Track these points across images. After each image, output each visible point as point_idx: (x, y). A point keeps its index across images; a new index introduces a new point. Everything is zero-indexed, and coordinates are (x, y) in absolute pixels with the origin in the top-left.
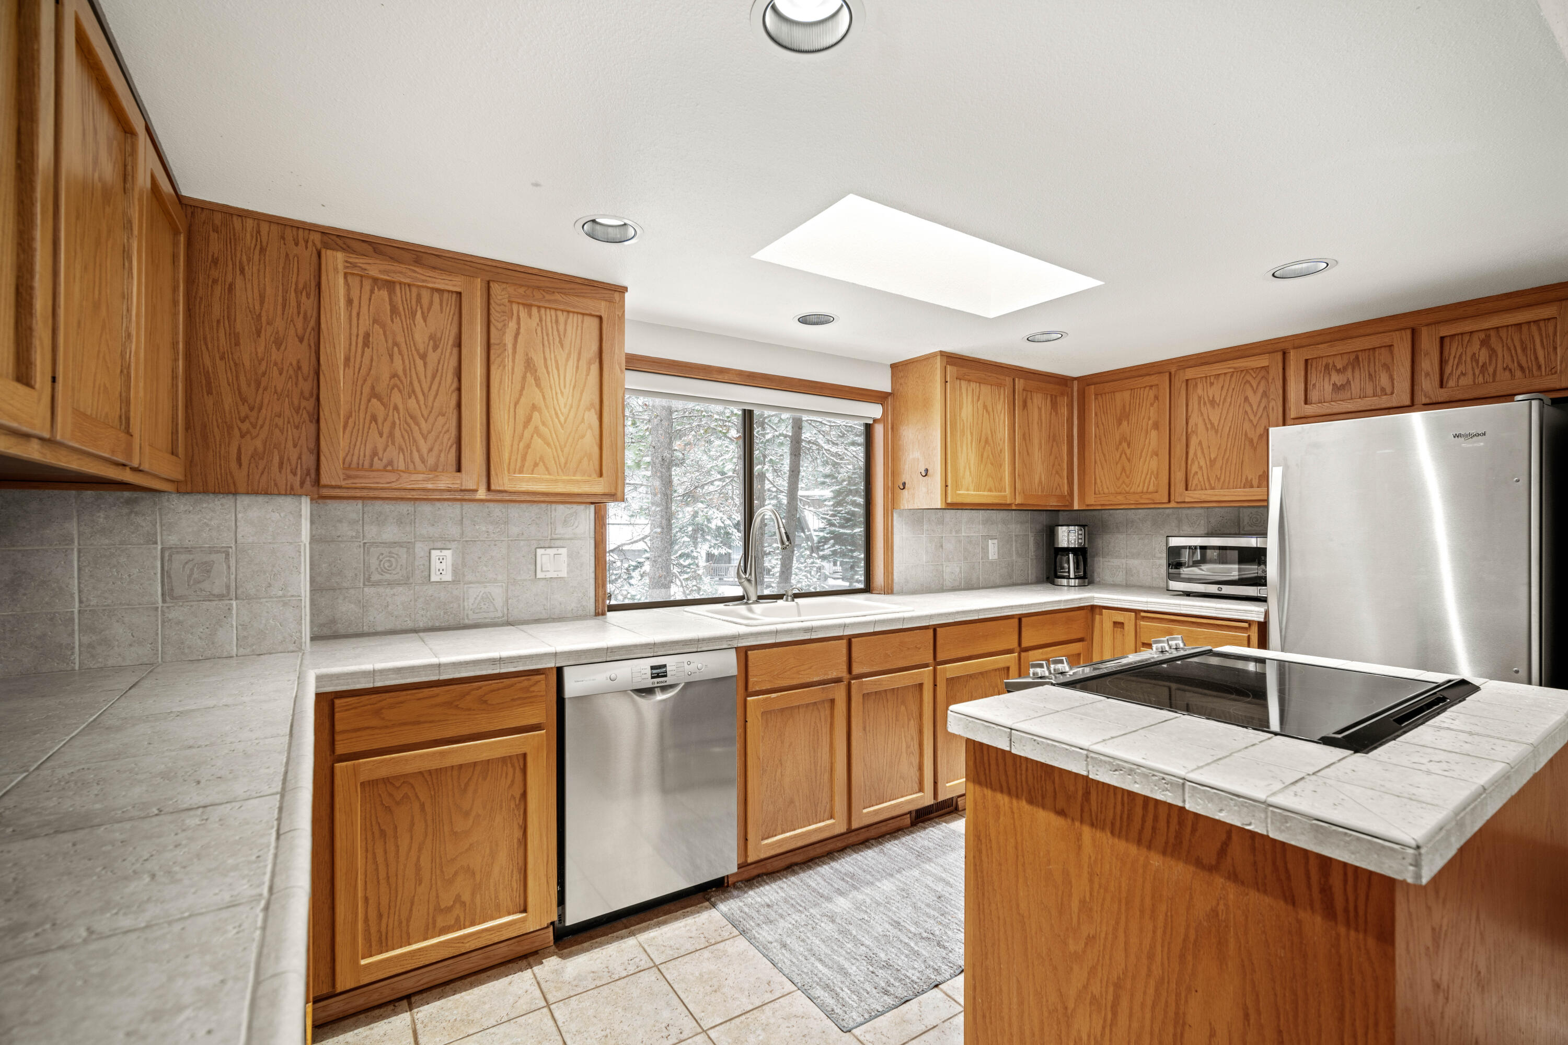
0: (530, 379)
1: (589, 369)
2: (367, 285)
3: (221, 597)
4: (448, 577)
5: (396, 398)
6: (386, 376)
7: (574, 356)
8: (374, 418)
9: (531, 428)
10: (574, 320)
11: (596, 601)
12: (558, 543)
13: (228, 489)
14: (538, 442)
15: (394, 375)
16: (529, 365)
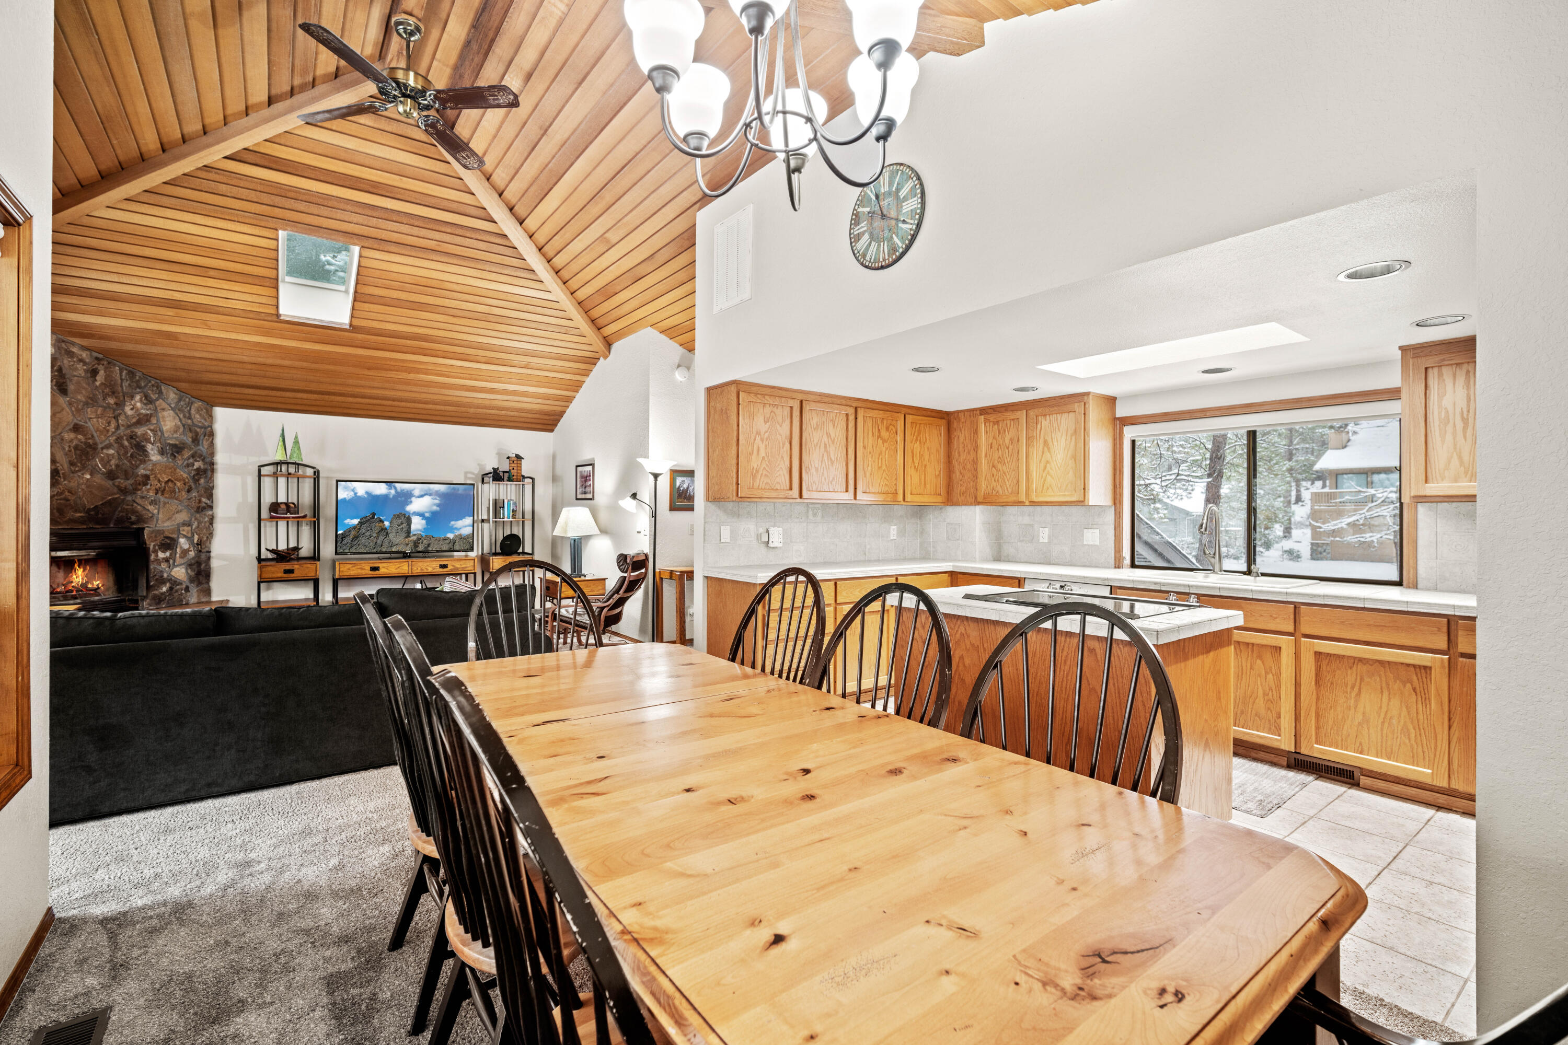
0: (1046, 449)
1: (1071, 439)
2: (991, 424)
3: (958, 540)
4: (1046, 541)
5: (1000, 467)
6: (996, 458)
7: (1065, 434)
8: (993, 475)
9: (1046, 472)
10: (1065, 415)
11: (1115, 560)
12: (1095, 526)
13: (957, 504)
14: (1049, 478)
15: (999, 458)
16: (1045, 442)
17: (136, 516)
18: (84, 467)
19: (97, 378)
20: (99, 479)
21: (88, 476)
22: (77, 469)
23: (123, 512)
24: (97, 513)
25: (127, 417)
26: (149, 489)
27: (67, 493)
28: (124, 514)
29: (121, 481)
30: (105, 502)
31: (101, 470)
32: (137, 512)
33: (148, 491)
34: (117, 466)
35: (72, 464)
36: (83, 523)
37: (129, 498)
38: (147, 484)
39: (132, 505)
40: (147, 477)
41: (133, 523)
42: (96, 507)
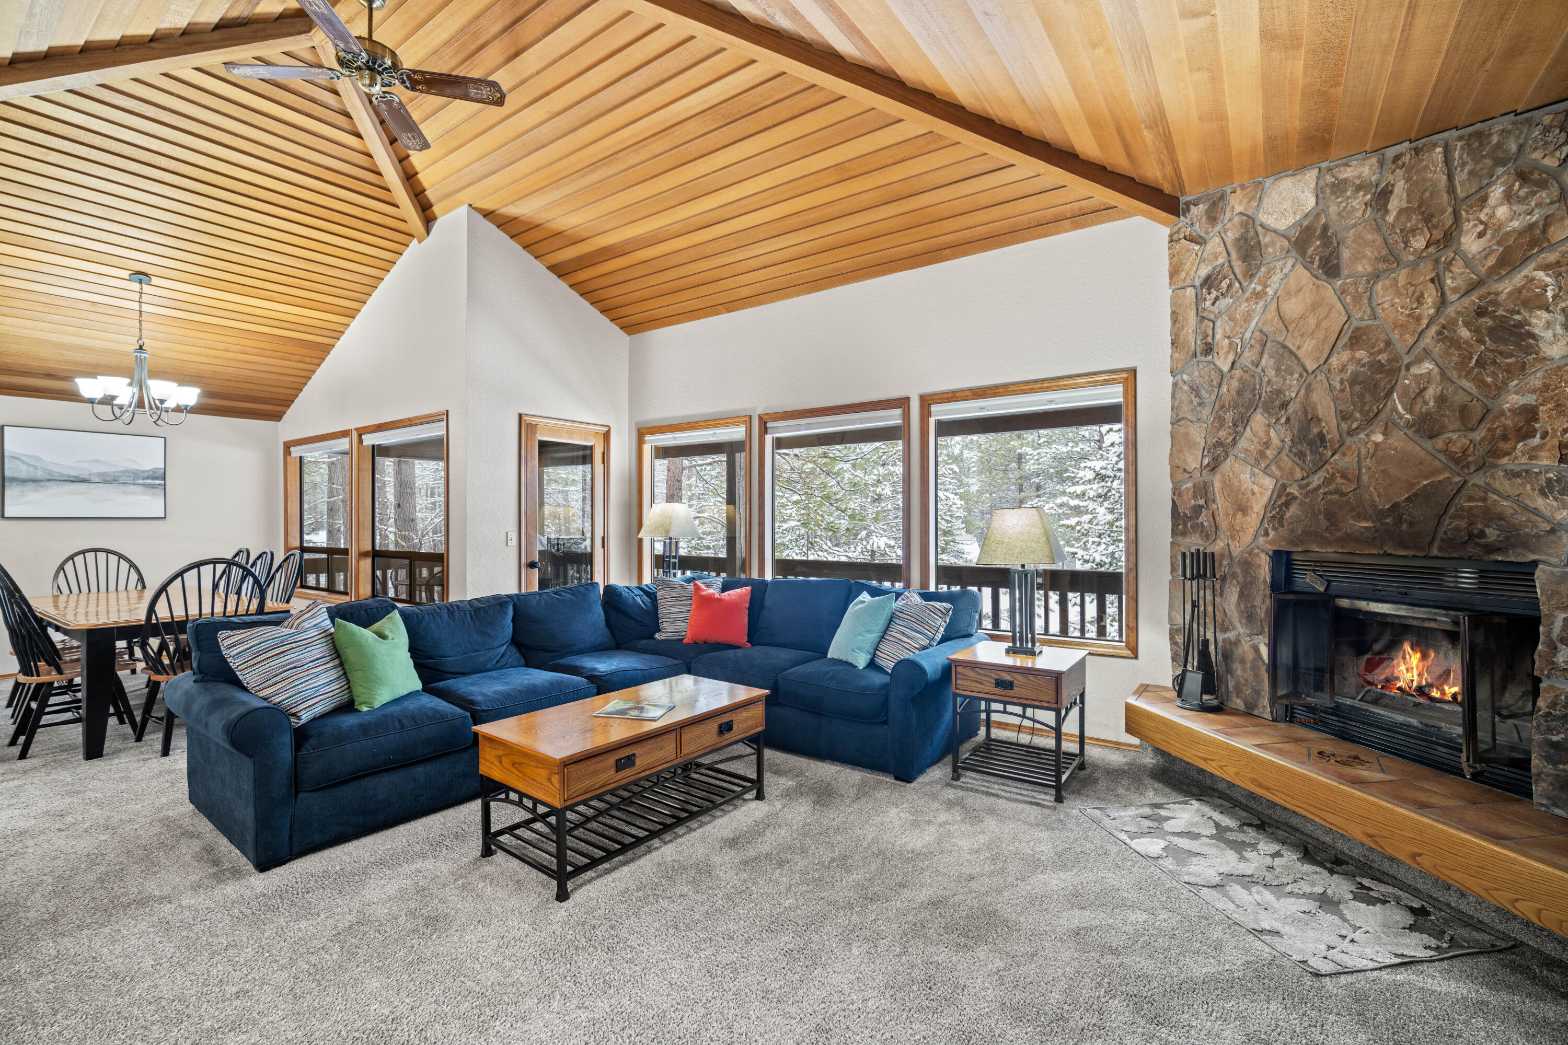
17: (1500, 528)
18: (1370, 420)
19: (1389, 207)
20: (1399, 440)
21: (1379, 438)
22: (1354, 426)
23: (1461, 518)
24: (1399, 521)
25: (1468, 263)
26: (1540, 448)
27: (1339, 480)
28: (1463, 524)
29: (1458, 440)
30: (1415, 495)
31: (1401, 417)
32: (1501, 517)
33: (1533, 454)
34: (1441, 399)
35: (1344, 416)
36: (1370, 542)
37: (1479, 479)
38: (1531, 434)
39: (1484, 499)
40: (1530, 414)
41: (1490, 549)
42: (1395, 506)
